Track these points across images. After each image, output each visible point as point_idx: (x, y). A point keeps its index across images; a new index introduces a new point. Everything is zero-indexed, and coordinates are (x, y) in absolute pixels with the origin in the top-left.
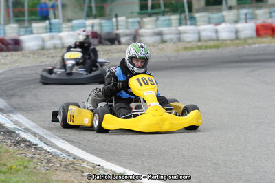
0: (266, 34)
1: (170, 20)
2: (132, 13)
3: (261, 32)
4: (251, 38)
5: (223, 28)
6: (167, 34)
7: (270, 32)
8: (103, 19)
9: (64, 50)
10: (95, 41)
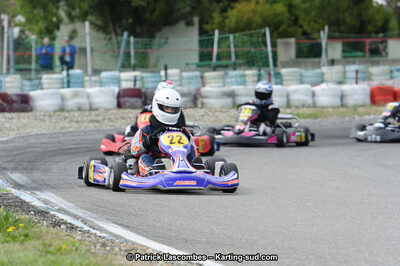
1: (244, 76)
2: (187, 64)
3: (377, 98)
4: (363, 105)
5: (323, 90)
6: (241, 95)
7: (391, 97)
8: (146, 72)
9: (93, 113)
10: (138, 101)
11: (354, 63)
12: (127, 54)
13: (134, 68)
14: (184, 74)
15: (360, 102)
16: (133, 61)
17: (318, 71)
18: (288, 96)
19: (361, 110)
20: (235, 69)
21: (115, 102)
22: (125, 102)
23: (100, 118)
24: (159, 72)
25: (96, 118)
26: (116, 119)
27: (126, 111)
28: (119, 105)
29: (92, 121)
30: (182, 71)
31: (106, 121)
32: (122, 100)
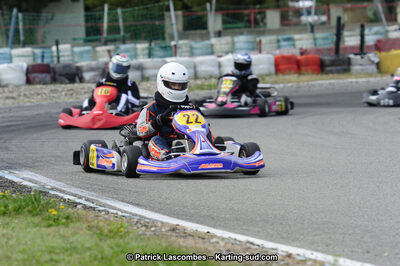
0: (290, 69)
1: (135, 49)
2: (74, 39)
3: (282, 67)
4: (269, 75)
5: (229, 61)
6: (149, 68)
7: (295, 66)
8: (37, 48)
9: (6, 89)
10: (47, 77)
11: (241, 34)
12: (17, 31)
13: (25, 44)
14: (76, 49)
15: (265, 71)
16: (22, 38)
17: (207, 42)
18: (195, 67)
19: (268, 79)
20: (124, 42)
21: (24, 78)
22: (34, 78)
23: (15, 95)
24: (50, 47)
25: (11, 95)
26: (31, 95)
27: (38, 86)
28: (29, 82)
29: (7, 98)
30: (73, 46)
31: (22, 98)
32: (31, 76)
